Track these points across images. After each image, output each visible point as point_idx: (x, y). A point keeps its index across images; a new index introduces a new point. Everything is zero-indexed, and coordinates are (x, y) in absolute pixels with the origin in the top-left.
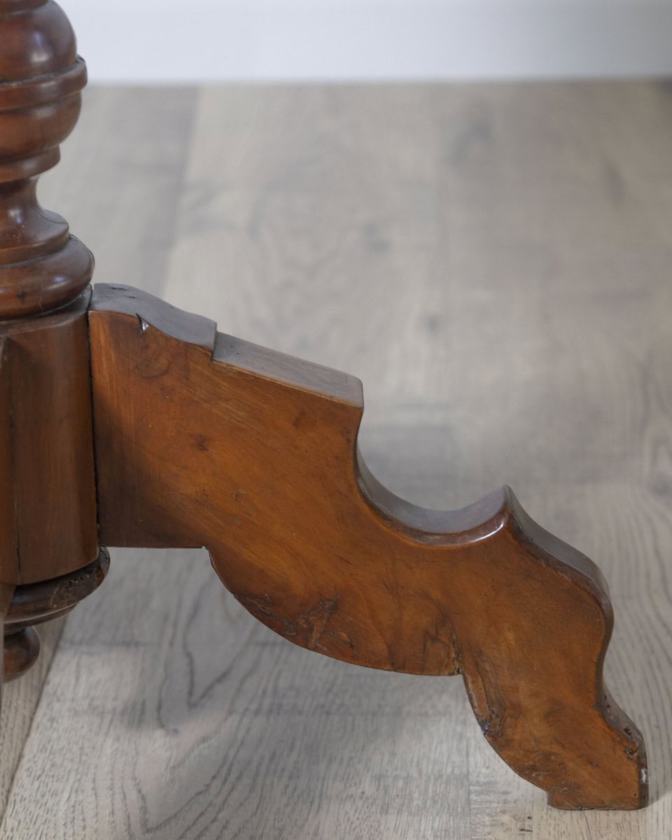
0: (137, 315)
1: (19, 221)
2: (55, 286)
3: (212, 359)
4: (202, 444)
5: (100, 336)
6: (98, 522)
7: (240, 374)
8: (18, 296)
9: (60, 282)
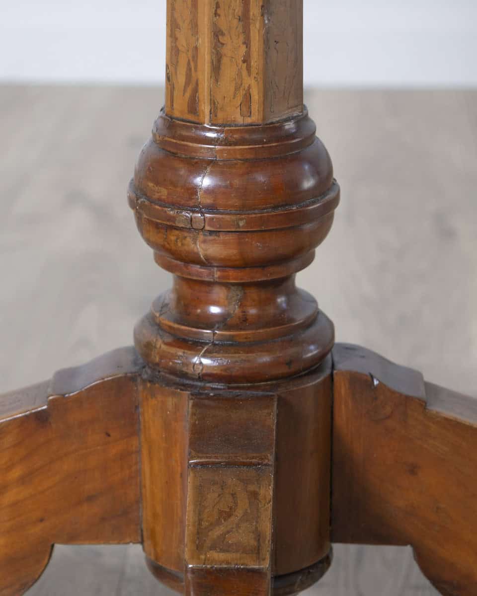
0: (370, 374)
1: (284, 305)
2: (310, 355)
3: (425, 409)
4: (413, 470)
5: (342, 389)
6: (330, 524)
7: (446, 419)
8: (287, 364)
9: (312, 351)
